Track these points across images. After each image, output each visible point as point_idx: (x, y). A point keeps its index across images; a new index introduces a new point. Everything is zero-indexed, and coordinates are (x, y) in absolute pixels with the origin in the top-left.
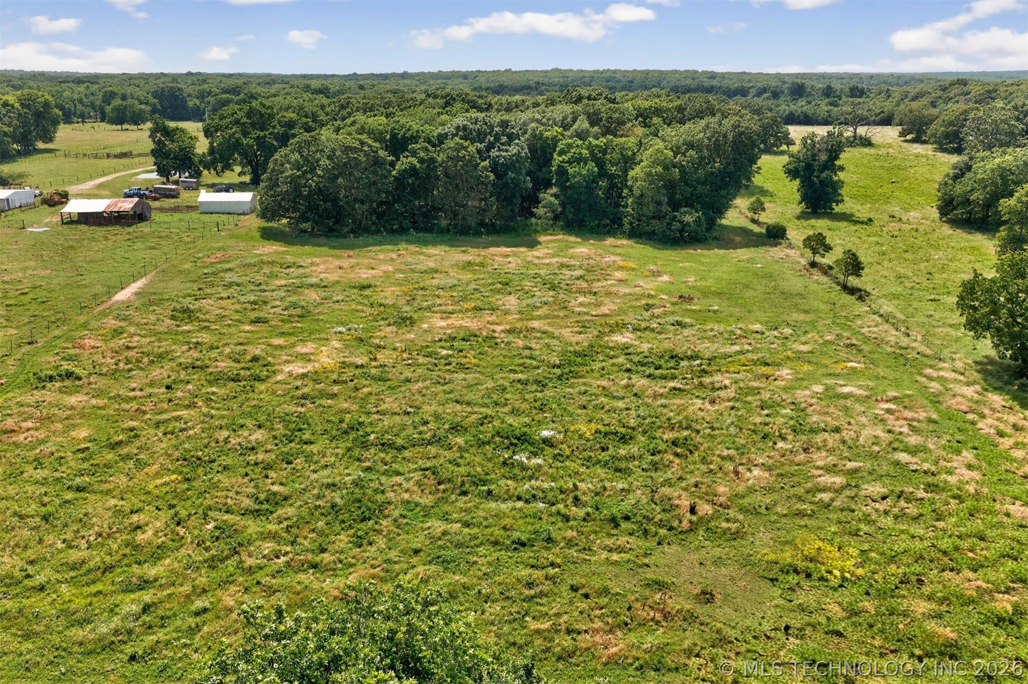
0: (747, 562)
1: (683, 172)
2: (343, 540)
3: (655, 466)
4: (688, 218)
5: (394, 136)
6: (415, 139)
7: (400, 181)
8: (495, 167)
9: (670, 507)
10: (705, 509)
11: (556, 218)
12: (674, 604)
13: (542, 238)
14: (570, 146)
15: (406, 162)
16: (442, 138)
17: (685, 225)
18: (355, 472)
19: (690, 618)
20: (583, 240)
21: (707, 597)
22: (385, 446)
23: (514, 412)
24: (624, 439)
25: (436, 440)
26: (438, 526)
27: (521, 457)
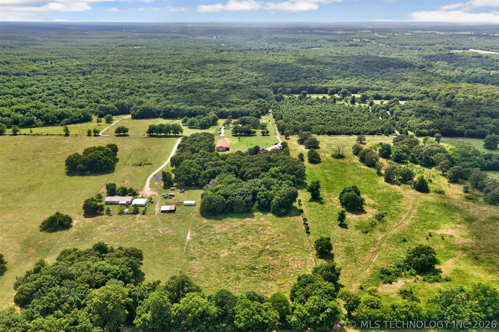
0: (276, 284)
1: (282, 201)
2: (237, 282)
3: (269, 272)
4: (283, 211)
5: (226, 195)
6: (229, 195)
7: (227, 204)
8: (246, 202)
9: (270, 278)
10: (273, 278)
11: (258, 208)
12: (269, 288)
13: (255, 214)
14: (260, 194)
15: (228, 201)
16: (235, 195)
17: (282, 212)
18: (236, 274)
19: (270, 289)
20: (263, 214)
21: (272, 287)
22: (238, 270)
23: (253, 263)
24: (266, 268)
25: (244, 269)
26: (247, 280)
27: (254, 271)
